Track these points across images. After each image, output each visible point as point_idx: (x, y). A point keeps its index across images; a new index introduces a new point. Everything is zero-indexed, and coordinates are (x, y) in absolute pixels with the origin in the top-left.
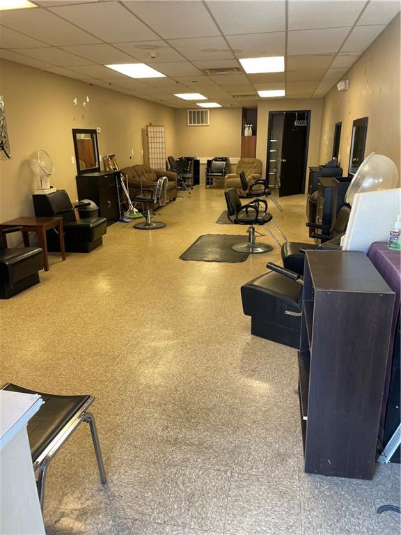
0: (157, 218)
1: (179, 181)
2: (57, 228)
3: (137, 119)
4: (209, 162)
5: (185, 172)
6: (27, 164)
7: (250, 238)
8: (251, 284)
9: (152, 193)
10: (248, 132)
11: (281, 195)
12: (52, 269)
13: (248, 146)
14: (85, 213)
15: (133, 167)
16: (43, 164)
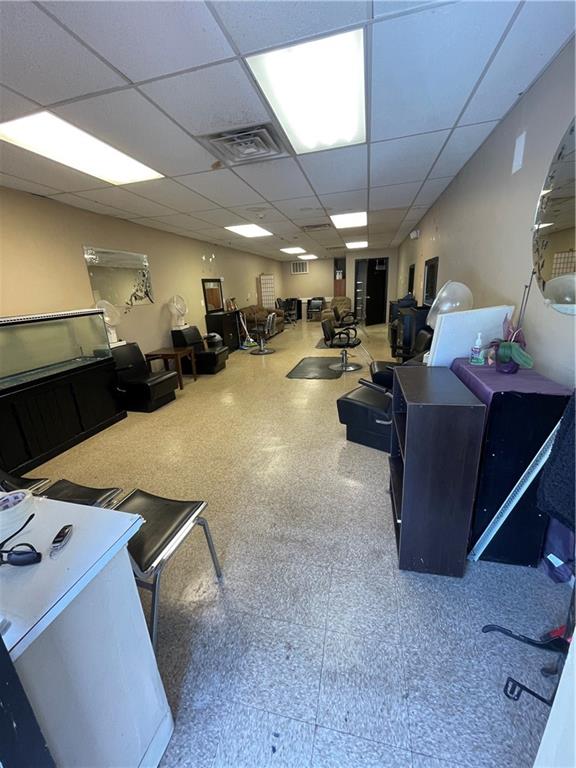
0: (268, 345)
1: (286, 316)
2: (190, 355)
3: (252, 270)
4: (309, 301)
5: (291, 310)
6: (166, 307)
7: (343, 360)
8: (345, 397)
9: (264, 326)
10: (339, 276)
11: (367, 325)
12: (186, 388)
13: (339, 288)
14: (212, 343)
15: (250, 307)
16: (179, 306)
